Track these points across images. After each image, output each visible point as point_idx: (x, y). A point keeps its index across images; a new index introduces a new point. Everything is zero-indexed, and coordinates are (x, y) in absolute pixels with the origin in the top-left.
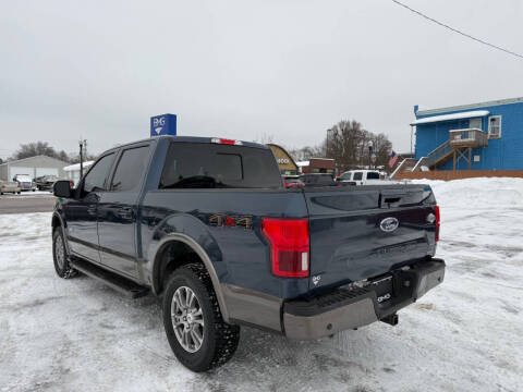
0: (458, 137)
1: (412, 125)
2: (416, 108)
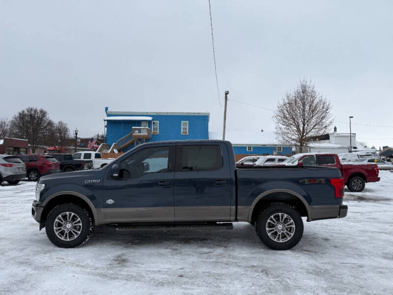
0: (137, 131)
1: (105, 120)
2: (107, 109)
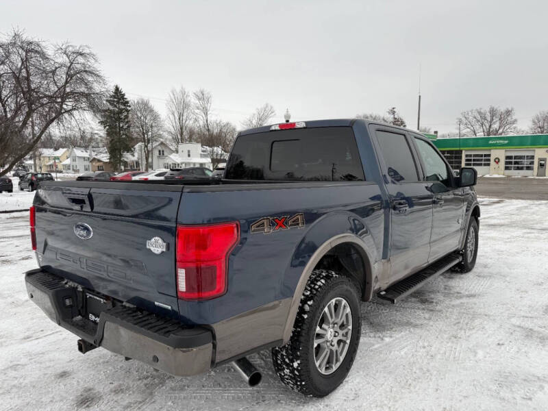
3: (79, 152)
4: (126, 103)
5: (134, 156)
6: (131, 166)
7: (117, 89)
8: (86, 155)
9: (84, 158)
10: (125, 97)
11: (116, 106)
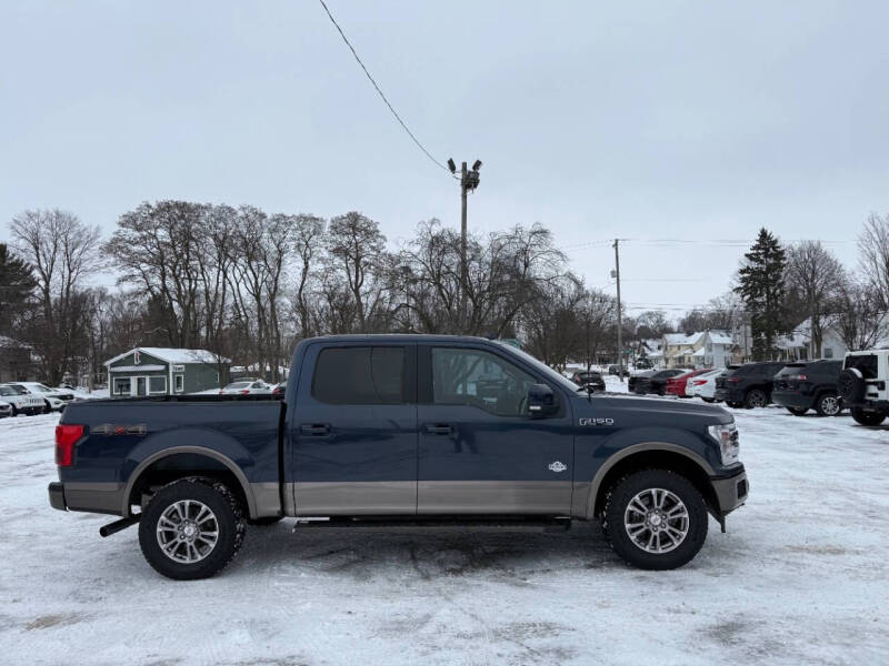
3: (717, 338)
4: (779, 255)
5: (792, 339)
6: (791, 357)
7: (764, 234)
8: (727, 340)
9: (724, 345)
10: (778, 245)
11: (762, 262)
